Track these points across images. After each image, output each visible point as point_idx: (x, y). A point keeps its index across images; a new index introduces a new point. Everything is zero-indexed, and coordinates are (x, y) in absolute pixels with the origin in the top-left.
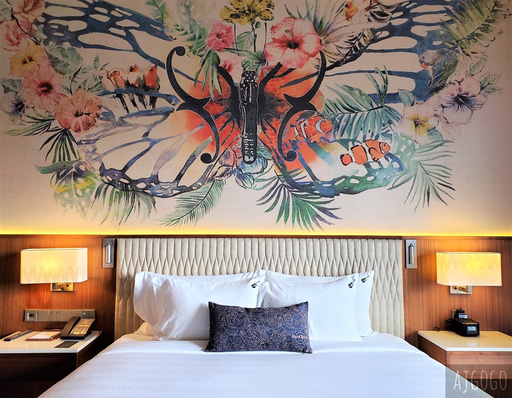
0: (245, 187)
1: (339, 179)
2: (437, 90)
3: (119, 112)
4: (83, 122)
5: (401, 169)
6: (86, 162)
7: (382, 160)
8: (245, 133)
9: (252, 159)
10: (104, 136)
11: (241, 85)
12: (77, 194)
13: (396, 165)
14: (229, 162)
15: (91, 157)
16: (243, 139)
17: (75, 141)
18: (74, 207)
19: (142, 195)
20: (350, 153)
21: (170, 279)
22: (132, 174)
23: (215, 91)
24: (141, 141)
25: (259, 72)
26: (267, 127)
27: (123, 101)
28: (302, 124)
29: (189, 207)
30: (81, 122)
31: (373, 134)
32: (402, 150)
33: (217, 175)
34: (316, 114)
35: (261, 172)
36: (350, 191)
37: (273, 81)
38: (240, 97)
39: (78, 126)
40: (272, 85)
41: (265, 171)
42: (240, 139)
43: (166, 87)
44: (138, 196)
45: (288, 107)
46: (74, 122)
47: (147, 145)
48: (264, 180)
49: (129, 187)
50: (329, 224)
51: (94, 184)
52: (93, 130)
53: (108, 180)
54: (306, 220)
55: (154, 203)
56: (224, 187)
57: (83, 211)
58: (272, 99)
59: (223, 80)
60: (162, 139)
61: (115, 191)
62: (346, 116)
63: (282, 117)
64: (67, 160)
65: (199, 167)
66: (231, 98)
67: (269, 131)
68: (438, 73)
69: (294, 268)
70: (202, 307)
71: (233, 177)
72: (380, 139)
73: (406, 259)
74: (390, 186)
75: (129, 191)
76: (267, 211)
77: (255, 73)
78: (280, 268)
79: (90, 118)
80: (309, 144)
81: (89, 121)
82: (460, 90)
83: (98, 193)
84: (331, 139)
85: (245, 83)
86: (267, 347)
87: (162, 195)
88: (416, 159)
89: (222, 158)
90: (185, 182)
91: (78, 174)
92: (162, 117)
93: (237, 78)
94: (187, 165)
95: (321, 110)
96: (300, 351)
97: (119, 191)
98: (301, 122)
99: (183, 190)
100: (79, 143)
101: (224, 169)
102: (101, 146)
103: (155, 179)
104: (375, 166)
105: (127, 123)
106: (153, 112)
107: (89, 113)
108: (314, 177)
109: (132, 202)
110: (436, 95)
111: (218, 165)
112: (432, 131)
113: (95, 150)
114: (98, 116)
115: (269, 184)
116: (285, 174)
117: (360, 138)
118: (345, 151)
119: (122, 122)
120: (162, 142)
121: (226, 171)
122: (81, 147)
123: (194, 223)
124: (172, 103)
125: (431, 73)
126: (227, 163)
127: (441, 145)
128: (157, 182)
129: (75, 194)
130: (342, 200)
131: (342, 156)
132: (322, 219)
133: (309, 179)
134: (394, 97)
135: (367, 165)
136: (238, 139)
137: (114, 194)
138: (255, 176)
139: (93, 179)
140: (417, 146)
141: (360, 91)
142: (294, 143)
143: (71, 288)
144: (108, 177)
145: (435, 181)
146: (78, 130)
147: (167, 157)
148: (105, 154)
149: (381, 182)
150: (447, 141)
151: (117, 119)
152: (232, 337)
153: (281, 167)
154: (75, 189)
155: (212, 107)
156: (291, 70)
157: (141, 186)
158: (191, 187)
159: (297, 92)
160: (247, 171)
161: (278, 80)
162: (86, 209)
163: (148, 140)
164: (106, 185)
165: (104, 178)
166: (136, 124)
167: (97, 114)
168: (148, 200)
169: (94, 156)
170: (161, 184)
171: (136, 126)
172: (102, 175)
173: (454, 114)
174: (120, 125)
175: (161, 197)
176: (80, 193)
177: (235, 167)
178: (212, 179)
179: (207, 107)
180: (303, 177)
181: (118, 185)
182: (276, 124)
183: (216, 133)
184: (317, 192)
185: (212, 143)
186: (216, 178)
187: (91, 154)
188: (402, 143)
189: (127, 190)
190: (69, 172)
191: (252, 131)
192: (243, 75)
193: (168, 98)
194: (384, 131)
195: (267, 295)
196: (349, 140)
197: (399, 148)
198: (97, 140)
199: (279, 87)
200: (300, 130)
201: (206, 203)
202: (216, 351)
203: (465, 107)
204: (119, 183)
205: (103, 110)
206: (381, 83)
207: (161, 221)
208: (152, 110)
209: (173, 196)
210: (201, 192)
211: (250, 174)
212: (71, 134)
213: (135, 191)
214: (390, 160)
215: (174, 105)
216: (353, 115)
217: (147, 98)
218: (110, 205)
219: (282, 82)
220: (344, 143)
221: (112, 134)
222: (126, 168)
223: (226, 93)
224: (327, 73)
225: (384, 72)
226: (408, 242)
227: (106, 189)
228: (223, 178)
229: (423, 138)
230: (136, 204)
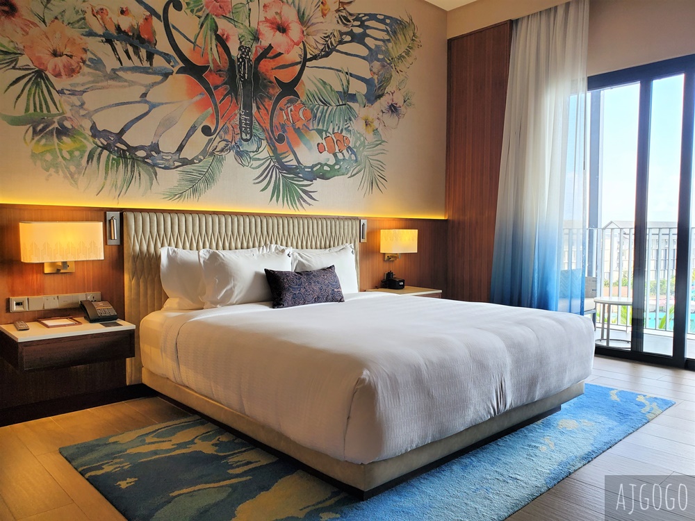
0: (243, 166)
1: (316, 165)
2: (380, 97)
3: (110, 63)
4: (64, 66)
5: (356, 161)
6: (72, 117)
7: (345, 152)
8: (242, 109)
9: (248, 137)
10: (93, 89)
11: (238, 59)
12: (62, 157)
13: (353, 157)
14: (229, 137)
15: (78, 112)
16: (240, 115)
17: (55, 89)
18: (61, 172)
19: (142, 164)
20: (324, 142)
22: (131, 138)
23: (214, 60)
24: (139, 102)
25: (254, 50)
26: (261, 106)
27: (114, 50)
28: (289, 109)
29: (191, 181)
30: (61, 66)
31: (339, 127)
32: (357, 145)
33: (218, 150)
34: (299, 102)
35: (256, 151)
36: (324, 177)
37: (266, 61)
38: (237, 71)
39: (57, 70)
40: (265, 66)
41: (260, 150)
42: (238, 114)
43: (163, 44)
44: (138, 166)
45: (278, 90)
46: (51, 63)
47: (145, 108)
48: (259, 159)
49: (128, 154)
50: (310, 205)
51: (84, 146)
52: (78, 79)
53: (102, 143)
54: (293, 202)
55: (156, 175)
56: (224, 163)
57: (72, 178)
58: (265, 79)
59: (221, 49)
60: (162, 104)
61: (111, 158)
62: (321, 107)
63: (274, 99)
64: (45, 111)
65: (199, 139)
66: (228, 70)
67: (263, 111)
68: (381, 82)
71: (232, 153)
72: (344, 134)
73: (361, 236)
74: (349, 175)
75: (127, 158)
76: (263, 190)
77: (249, 51)
79: (73, 62)
80: (294, 129)
81: (71, 65)
82: (393, 101)
83: (90, 157)
84: (311, 128)
85: (241, 57)
87: (163, 166)
88: (365, 153)
89: (222, 133)
90: (187, 153)
91: (62, 132)
92: (160, 78)
93: (235, 53)
94: (188, 136)
95: (303, 98)
97: (115, 157)
98: (288, 107)
99: (185, 162)
100: (61, 92)
101: (223, 144)
102: (92, 100)
103: (155, 148)
104: (340, 156)
105: (121, 77)
106: (150, 70)
107: (72, 56)
108: (299, 162)
109: (131, 172)
110: (379, 101)
111: (218, 139)
112: (375, 131)
113: (83, 104)
114: (84, 62)
115: (263, 164)
116: (277, 157)
117: (330, 130)
118: (320, 141)
119: (114, 75)
120: (161, 106)
121: (226, 147)
122: (64, 98)
123: (197, 198)
124: (172, 64)
125: (376, 81)
126: (226, 138)
127: (380, 144)
128: (158, 152)
129: (60, 157)
130: (318, 182)
131: (318, 144)
132: (305, 201)
133: (294, 163)
134: (353, 97)
135: (335, 155)
136: (236, 115)
137: (111, 161)
138: (252, 154)
139: (82, 140)
140: (366, 142)
141: (331, 87)
142: (283, 126)
143: (71, 269)
144: (101, 139)
145: (376, 173)
146: (58, 75)
147: (167, 124)
148: (96, 111)
149: (344, 171)
150: (384, 141)
151: (108, 70)
153: (273, 148)
154: (61, 150)
155: (211, 77)
156: (280, 54)
157: (141, 154)
158: (193, 159)
159: (286, 76)
160: (245, 149)
161: (270, 62)
162: (76, 176)
163: (147, 102)
164: (100, 149)
165: (96, 140)
166: (132, 81)
167: (82, 59)
168: (149, 170)
169: (82, 112)
170: (162, 154)
171: (132, 83)
172: (94, 136)
173: (389, 119)
174: (112, 79)
175: (162, 168)
176: (67, 156)
177: (233, 143)
178: (212, 154)
179: (206, 76)
180: (290, 160)
181: (115, 150)
182: (269, 105)
183: (216, 105)
184: (301, 175)
185: (212, 115)
186: (216, 153)
187: (78, 109)
188: (358, 139)
189: (125, 157)
190: (50, 128)
191: (247, 107)
192: (240, 49)
193: (167, 57)
194: (347, 126)
196: (322, 131)
197: (356, 142)
198: (84, 92)
199: (270, 68)
200: (287, 115)
201: (208, 178)
203: (395, 115)
204: (116, 149)
205: (89, 55)
206: (345, 83)
207: (164, 194)
208: (149, 68)
209: (174, 168)
210: (203, 166)
211: (247, 152)
212: (48, 79)
213: (134, 159)
214: (350, 152)
215: (173, 66)
216: (326, 107)
217: (143, 53)
218: (107, 173)
219: (272, 64)
220: (320, 132)
221: (103, 88)
222: (123, 131)
223: (224, 64)
224: (308, 64)
225: (347, 73)
226: (362, 222)
227: (100, 154)
228: (223, 153)
229: (370, 137)
230: (136, 173)
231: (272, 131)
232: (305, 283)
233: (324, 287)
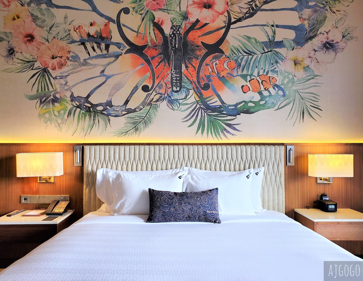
0: (173, 109)
1: (240, 103)
2: (311, 38)
3: (83, 55)
4: (58, 63)
5: (284, 95)
6: (60, 91)
7: (271, 89)
8: (173, 70)
9: (178, 89)
10: (72, 73)
11: (170, 36)
12: (54, 115)
13: (281, 93)
14: (162, 91)
15: (64, 88)
16: (172, 74)
17: (52, 77)
18: (53, 124)
19: (100, 115)
21: (121, 173)
22: (94, 100)
23: (152, 40)
24: (99, 76)
25: (183, 26)
26: (189, 66)
27: (86, 48)
28: (214, 64)
29: (134, 123)
30: (56, 63)
31: (264, 71)
32: (285, 82)
33: (154, 101)
34: (224, 56)
35: (185, 98)
36: (248, 112)
37: (194, 32)
38: (169, 44)
39: (54, 66)
40: (192, 35)
41: (188, 97)
43: (116, 37)
44: (98, 116)
45: (204, 51)
46: (51, 63)
47: (103, 79)
48: (187, 104)
49: (91, 109)
50: (233, 135)
51: (66, 107)
52: (65, 69)
53: (76, 104)
54: (217, 133)
55: (109, 120)
56: (159, 109)
57: (59, 126)
58: (193, 45)
59: (157, 32)
60: (114, 75)
61: (81, 113)
62: (246, 57)
63: (200, 58)
64: (47, 90)
65: (141, 95)
66: (162, 45)
67: (191, 68)
68: (312, 26)
69: (208, 166)
70: (144, 192)
71: (165, 102)
72: (270, 75)
73: (287, 159)
74: (276, 108)
75: (91, 112)
76: (189, 126)
77: (180, 27)
78: (198, 165)
79: (62, 60)
80: (219, 78)
81: (61, 62)
82: (328, 39)
83: (69, 114)
84: (235, 74)
85: (173, 33)
86: (189, 219)
87: (114, 115)
88: (295, 88)
89: (157, 88)
90: (130, 106)
91: (55, 100)
92: (114, 59)
93: (167, 30)
94: (132, 93)
95: (228, 53)
96: (212, 222)
97: (84, 112)
98: (213, 62)
99: (129, 111)
100: (55, 78)
101: (158, 97)
102: (71, 80)
103: (109, 104)
104: (266, 93)
105: (89, 63)
106: (107, 56)
107: (62, 57)
108: (222, 102)
109: (93, 120)
110: (310, 42)
111: (154, 93)
112: (307, 68)
113: (66, 83)
114: (68, 59)
115: (190, 107)
116: (202, 100)
117: (255, 74)
118: (244, 83)
119: (85, 63)
120: (114, 77)
121: (160, 98)
122: (57, 81)
123: (138, 135)
124: (121, 49)
125: (307, 26)
126: (161, 92)
127: (313, 78)
128: (111, 106)
129: (53, 115)
130: (242, 118)
131: (243, 87)
132: (228, 132)
133: (219, 103)
134: (280, 44)
135: (260, 93)
136: (168, 74)
137: (81, 114)
138: (181, 101)
139: (66, 104)
140: (296, 79)
141: (256, 40)
142: (208, 77)
143: (52, 180)
144: (76, 102)
145: (308, 104)
146: (54, 69)
147: (117, 87)
148: (74, 86)
149: (270, 105)
150: (317, 76)
151: (82, 61)
152: (165, 212)
153: (199, 95)
154: (54, 111)
155: (149, 52)
156: (206, 24)
157: (100, 108)
158: (135, 109)
159: (211, 40)
160: (175, 98)
161: (197, 32)
162: (61, 125)
163: (104, 75)
164: (75, 108)
165: (73, 103)
166: (96, 65)
167: (67, 57)
168: (105, 118)
169: (66, 88)
170: (114, 107)
171: (95, 66)
172: (72, 101)
173: (323, 56)
174: (84, 65)
175: (114, 116)
176: (57, 114)
177: (166, 95)
178: (150, 104)
179: (146, 52)
180: (215, 102)
181: (83, 108)
182: (196, 64)
183: (153, 70)
184: (225, 112)
185: (150, 77)
186: (153, 103)
187: (64, 86)
188: (285, 77)
189: (90, 111)
190: (49, 99)
191: (178, 68)
192: (172, 28)
193: (118, 45)
194: (273, 68)
195: (189, 184)
196: (246, 75)
197: (283, 80)
198: (68, 76)
199: (197, 36)
200: (212, 68)
201: (146, 121)
202: (154, 222)
203: (331, 51)
204: (84, 107)
205: (71, 54)
206: (271, 34)
207: (115, 133)
208: (106, 54)
209: (122, 116)
210: (142, 113)
211: (177, 100)
212: (49, 72)
213: (95, 112)
214: (277, 89)
215: (122, 50)
216: (250, 57)
217: (103, 46)
218: (78, 122)
219: (199, 33)
220: (244, 77)
221: (78, 71)
222: (89, 96)
223: (160, 41)
224: (232, 26)
225: (273, 26)
226: (289, 147)
227: (75, 111)
228: (158, 103)
229: (300, 73)
230: (96, 121)
231: (199, 82)
232: (176, 203)
233: (195, 208)
